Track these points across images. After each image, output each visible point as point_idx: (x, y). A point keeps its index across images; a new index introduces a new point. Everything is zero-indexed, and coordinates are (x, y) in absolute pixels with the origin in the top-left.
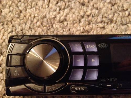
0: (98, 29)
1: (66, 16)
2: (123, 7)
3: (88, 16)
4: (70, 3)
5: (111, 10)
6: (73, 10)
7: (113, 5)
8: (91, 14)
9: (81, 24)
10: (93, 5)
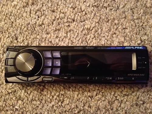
0: (66, 27)
1: (43, 21)
2: (81, 9)
3: (58, 19)
4: (44, 12)
5: (73, 12)
6: (47, 17)
7: (74, 9)
8: (59, 17)
9: (54, 25)
10: (60, 11)
